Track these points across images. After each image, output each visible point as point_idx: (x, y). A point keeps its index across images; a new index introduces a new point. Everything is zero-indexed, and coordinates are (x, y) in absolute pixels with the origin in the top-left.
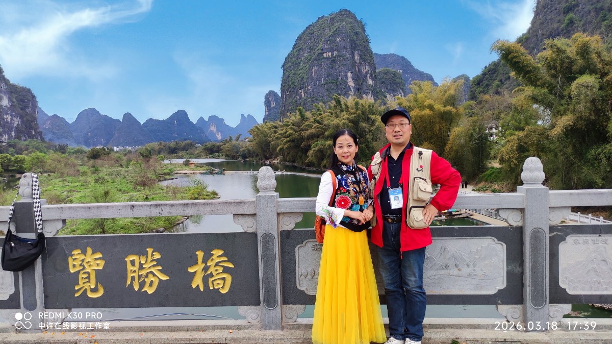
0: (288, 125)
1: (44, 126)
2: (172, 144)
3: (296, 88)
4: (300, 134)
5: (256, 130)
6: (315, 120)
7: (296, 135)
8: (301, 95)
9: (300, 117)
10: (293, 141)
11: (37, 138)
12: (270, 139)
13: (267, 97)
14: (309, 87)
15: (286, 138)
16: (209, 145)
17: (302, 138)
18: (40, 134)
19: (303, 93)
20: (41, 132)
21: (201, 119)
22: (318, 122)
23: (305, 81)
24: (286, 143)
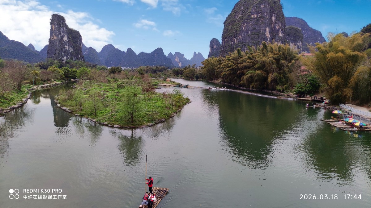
0: (229, 60)
1: (85, 53)
4: (237, 66)
6: (248, 57)
7: (235, 66)
9: (238, 55)
10: (232, 70)
11: (81, 60)
12: (217, 68)
13: (211, 42)
14: (240, 37)
15: (228, 67)
16: (176, 69)
17: (238, 68)
18: (83, 57)
19: (236, 41)
20: (84, 56)
21: (171, 54)
22: (250, 58)
23: (238, 32)
24: (228, 70)
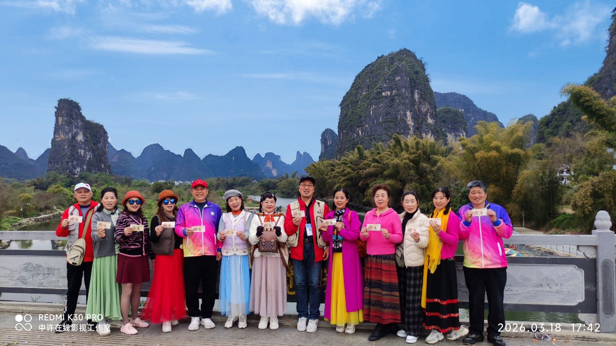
0: (346, 164)
1: (113, 160)
2: (230, 180)
3: (354, 127)
4: (358, 173)
5: (313, 168)
6: (373, 160)
7: (354, 174)
8: (359, 133)
9: (358, 155)
10: (350, 179)
11: (106, 172)
12: (328, 177)
13: (323, 135)
14: (367, 126)
15: (343, 176)
16: (266, 181)
17: (360, 177)
18: (109, 167)
19: (360, 132)
20: (110, 166)
21: (258, 156)
22: (376, 161)
23: (363, 119)
24: (344, 181)
